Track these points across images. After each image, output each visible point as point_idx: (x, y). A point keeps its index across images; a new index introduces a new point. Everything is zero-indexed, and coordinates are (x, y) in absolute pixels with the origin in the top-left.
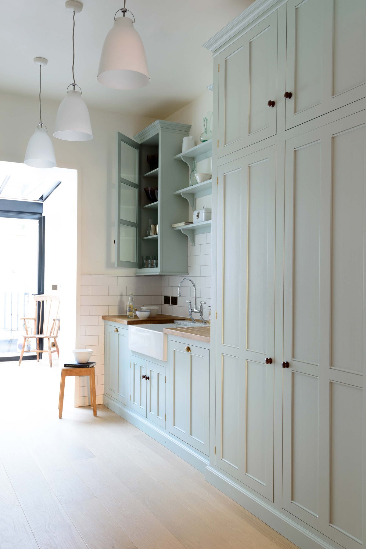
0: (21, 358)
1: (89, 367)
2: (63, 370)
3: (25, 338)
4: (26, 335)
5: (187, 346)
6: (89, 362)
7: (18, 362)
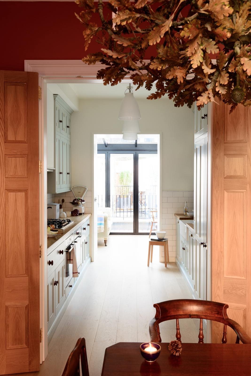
0: (150, 234)
1: (162, 241)
2: (150, 242)
3: (152, 223)
4: (153, 221)
5: (192, 233)
6: (164, 238)
7: (149, 236)
